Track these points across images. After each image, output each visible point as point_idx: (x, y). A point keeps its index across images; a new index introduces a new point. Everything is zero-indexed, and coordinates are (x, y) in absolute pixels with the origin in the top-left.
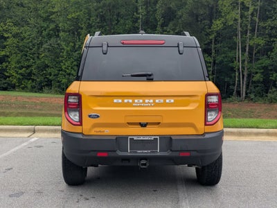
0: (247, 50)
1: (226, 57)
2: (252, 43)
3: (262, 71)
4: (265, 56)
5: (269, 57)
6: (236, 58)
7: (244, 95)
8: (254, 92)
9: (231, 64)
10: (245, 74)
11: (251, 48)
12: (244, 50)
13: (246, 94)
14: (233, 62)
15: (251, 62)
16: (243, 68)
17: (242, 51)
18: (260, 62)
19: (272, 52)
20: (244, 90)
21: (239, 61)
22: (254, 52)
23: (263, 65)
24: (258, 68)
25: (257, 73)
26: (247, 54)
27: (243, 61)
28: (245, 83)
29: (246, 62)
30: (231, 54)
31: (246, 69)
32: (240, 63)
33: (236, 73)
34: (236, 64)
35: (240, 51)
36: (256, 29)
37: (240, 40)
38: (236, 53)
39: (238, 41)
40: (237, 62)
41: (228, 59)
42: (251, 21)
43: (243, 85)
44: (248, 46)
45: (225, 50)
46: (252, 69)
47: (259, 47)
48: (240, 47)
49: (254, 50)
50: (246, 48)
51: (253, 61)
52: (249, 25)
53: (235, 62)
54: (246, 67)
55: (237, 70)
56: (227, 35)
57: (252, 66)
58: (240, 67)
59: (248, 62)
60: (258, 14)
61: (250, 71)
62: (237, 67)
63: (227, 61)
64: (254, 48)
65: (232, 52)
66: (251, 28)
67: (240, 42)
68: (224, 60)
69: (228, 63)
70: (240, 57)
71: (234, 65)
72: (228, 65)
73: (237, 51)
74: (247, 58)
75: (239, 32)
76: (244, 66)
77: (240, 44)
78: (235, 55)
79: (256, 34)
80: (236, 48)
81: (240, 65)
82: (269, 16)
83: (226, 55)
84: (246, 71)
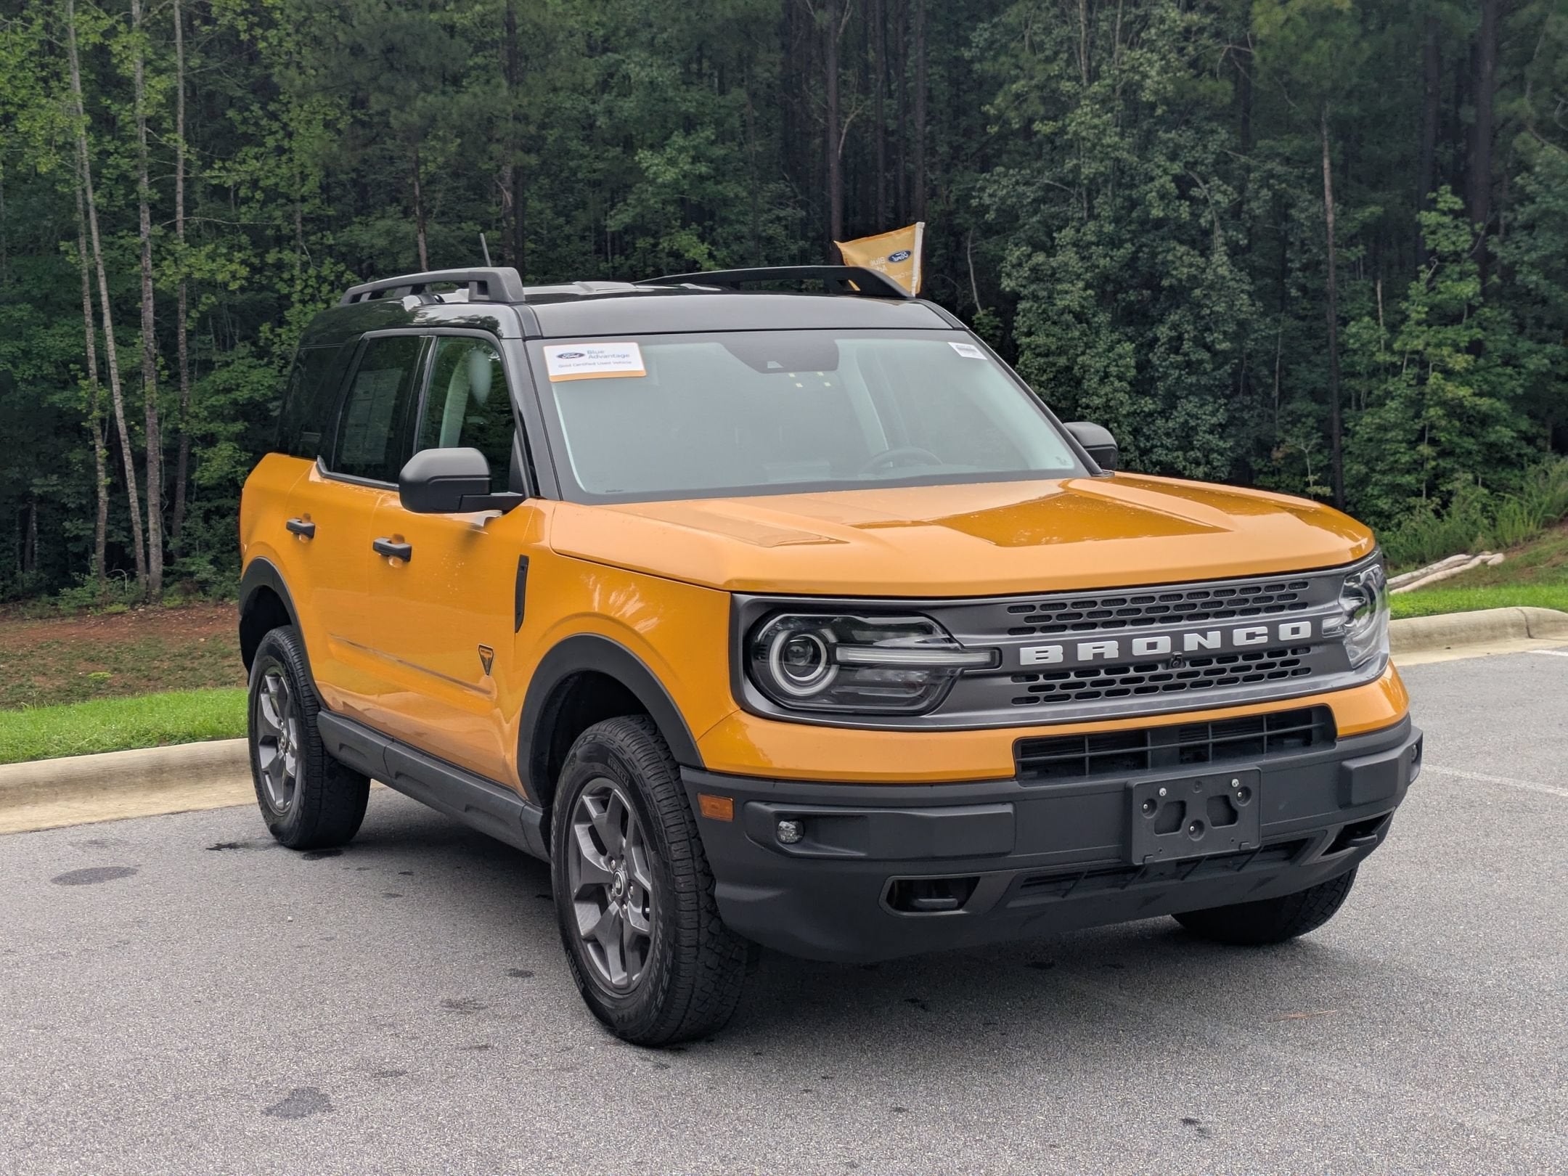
0: (149, 315)
1: (26, 353)
2: (172, 274)
3: (239, 427)
4: (243, 349)
5: (262, 353)
6: (82, 361)
7: (156, 565)
8: (208, 546)
9: (57, 398)
10: (153, 445)
11: (165, 305)
12: (126, 315)
13: (168, 558)
14: (64, 385)
15: (171, 381)
16: (133, 413)
17: (116, 322)
18: (220, 376)
19: (281, 322)
20: (155, 539)
21: (104, 378)
22: (185, 325)
23: (243, 395)
24: (216, 414)
25: (209, 440)
26: (147, 336)
27: (132, 377)
28: (153, 498)
29: (150, 384)
30: (54, 340)
31: (151, 421)
32: (116, 388)
33: (93, 448)
34: (92, 394)
35: (107, 321)
36: (180, 198)
37: (98, 259)
38: (83, 334)
39: (86, 265)
40: (92, 385)
41: (40, 368)
42: (149, 155)
43: (144, 514)
44: (148, 294)
45: (17, 315)
46: (182, 420)
47: (203, 299)
48: (105, 299)
49: (182, 317)
50: (139, 305)
51: (184, 378)
52: (145, 179)
53: (83, 383)
54: (152, 407)
55: (98, 431)
56: (21, 229)
57: (182, 401)
58: (119, 413)
59: (159, 383)
60: (180, 117)
61: (177, 431)
62: (96, 413)
63: (32, 382)
64: (182, 306)
65: (56, 330)
66: (157, 197)
67: (101, 272)
68: (17, 376)
69: (39, 389)
70: (112, 356)
71: (79, 400)
72: (45, 405)
73: (89, 319)
74: (155, 360)
75: (93, 215)
76: (138, 404)
77: (103, 285)
78: (78, 345)
79: (180, 225)
80: (80, 307)
81: (116, 401)
82: (242, 129)
83: (23, 344)
84: (153, 431)
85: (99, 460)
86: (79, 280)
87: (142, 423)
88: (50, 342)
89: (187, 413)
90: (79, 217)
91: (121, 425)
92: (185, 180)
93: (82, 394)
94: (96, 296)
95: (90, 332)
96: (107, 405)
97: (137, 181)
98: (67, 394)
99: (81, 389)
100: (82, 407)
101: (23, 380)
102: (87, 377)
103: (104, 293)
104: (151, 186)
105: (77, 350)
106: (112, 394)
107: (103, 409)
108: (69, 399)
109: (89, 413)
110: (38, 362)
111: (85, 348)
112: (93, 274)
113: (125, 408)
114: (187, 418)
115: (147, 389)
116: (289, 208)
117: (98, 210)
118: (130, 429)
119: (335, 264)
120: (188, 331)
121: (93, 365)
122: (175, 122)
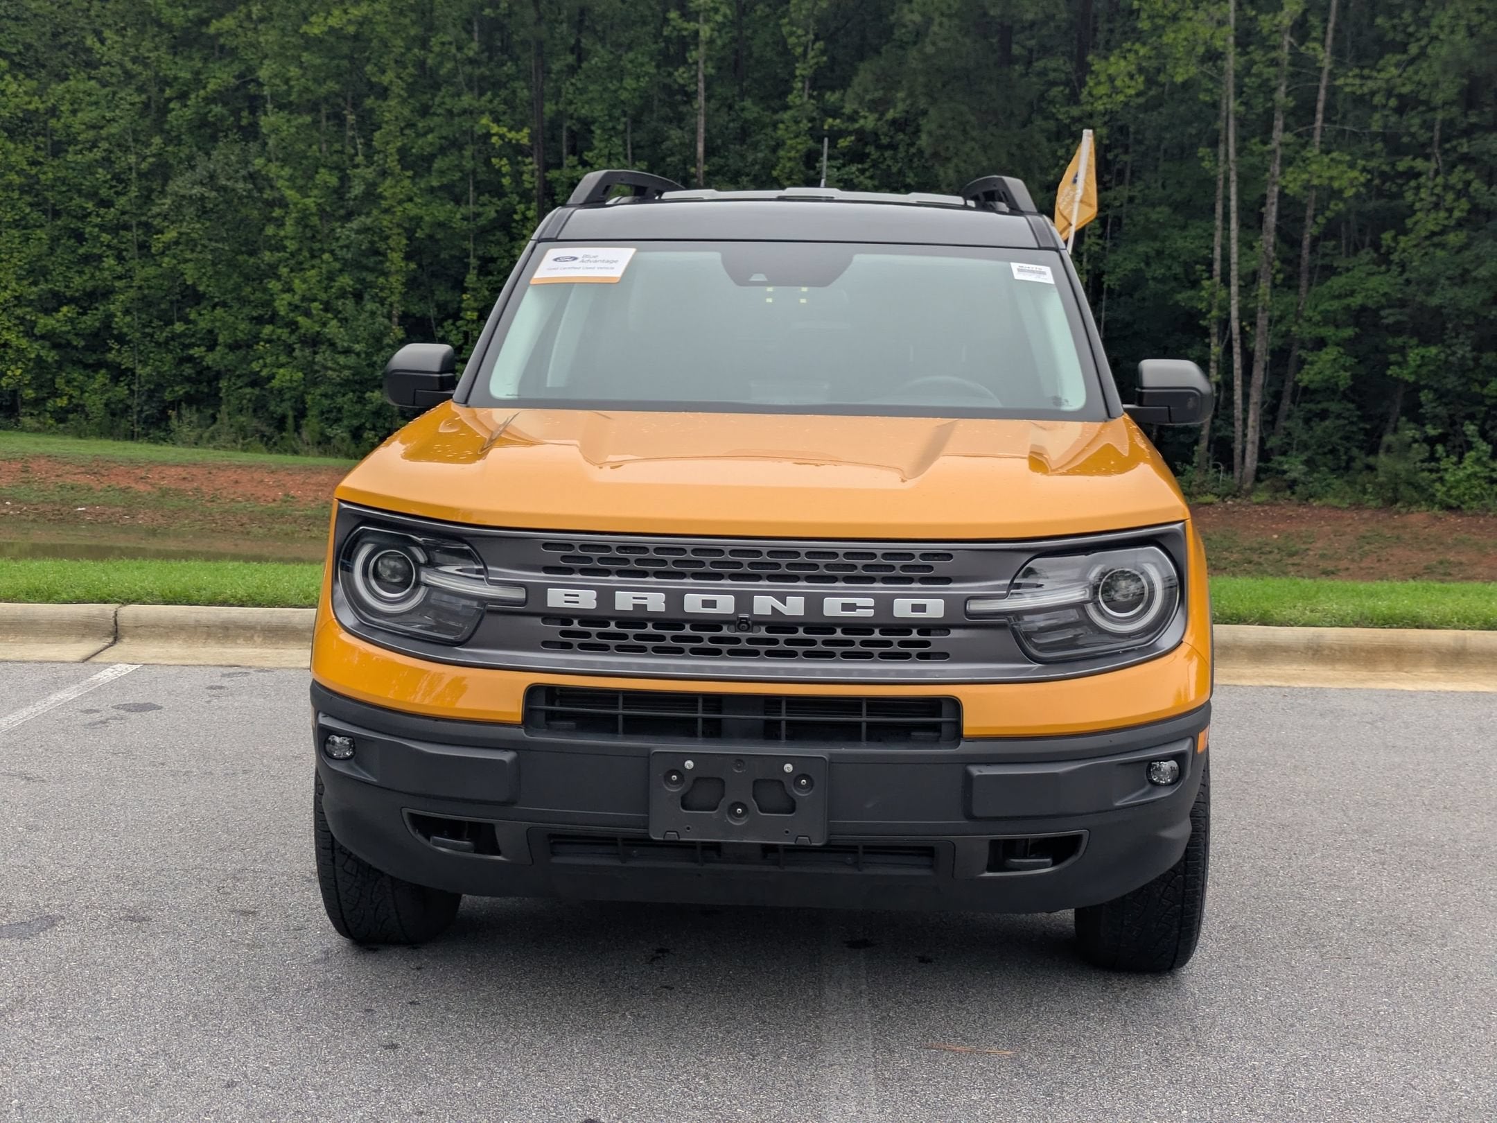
0: (1271, 219)
1: (1159, 253)
2: (1294, 182)
3: (1349, 332)
4: (1366, 255)
5: (1384, 259)
6: (1210, 264)
7: (1251, 462)
8: (1305, 446)
9: (1182, 297)
10: (1260, 347)
11: (1291, 208)
12: (1252, 218)
13: (1264, 454)
14: (1189, 285)
15: (1289, 283)
16: (1248, 315)
17: (1243, 225)
18: (1337, 283)
19: (1405, 232)
20: (1253, 435)
21: (1226, 281)
22: (1311, 231)
23: (1357, 301)
24: (1329, 319)
25: (1320, 344)
26: (1268, 239)
27: (1250, 280)
28: (1255, 397)
29: (1264, 287)
30: (1184, 243)
31: (1262, 322)
32: (1234, 289)
33: (1209, 346)
34: (1213, 295)
35: (1234, 225)
36: (1320, 106)
37: (1232, 166)
38: (1212, 235)
39: (1221, 170)
40: (1214, 285)
41: (1170, 268)
42: (1290, 64)
43: (1246, 411)
44: (1273, 199)
45: (1154, 217)
46: (1296, 322)
47: (1332, 206)
48: (1233, 203)
49: (1309, 222)
50: (1263, 210)
51: (1304, 282)
52: (1283, 88)
53: (1206, 283)
54: (1264, 310)
55: (1214, 330)
56: (1168, 136)
57: (1298, 305)
58: (1234, 313)
59: (1274, 286)
60: (1331, 25)
61: (1287, 334)
62: (1215, 313)
63: (1162, 280)
64: (1310, 212)
65: (1192, 232)
66: (1292, 104)
67: (1233, 177)
68: (1148, 275)
69: (1167, 288)
70: (1234, 258)
71: (1201, 299)
72: (1171, 303)
73: (1218, 223)
74: (1270, 264)
75: (1232, 122)
76: (1251, 306)
77: (1233, 189)
78: (1207, 247)
79: (1318, 133)
80: (1213, 210)
81: (1233, 302)
82: (1390, 36)
83: (1157, 245)
84: (1263, 333)
85: (1213, 357)
86: (1214, 183)
87: (1253, 324)
88: (1180, 243)
89: (1302, 317)
90: (1220, 124)
91: (1235, 325)
92: (1328, 88)
93: (1203, 293)
94: (1227, 199)
95: (1218, 235)
96: (1225, 308)
97: (1275, 89)
98: (1191, 293)
99: (1203, 289)
100: (1202, 306)
101: (1154, 279)
102: (1210, 278)
103: (1233, 197)
104: (1288, 94)
105: (1206, 252)
106: (1229, 294)
107: (1221, 308)
108: (1191, 299)
109: (1209, 311)
110: (1169, 262)
111: (1212, 250)
112: (1227, 180)
113: (1240, 310)
114: (1301, 321)
115: (1260, 291)
116: (1429, 116)
117: (1237, 119)
118: (1242, 329)
119: (1465, 171)
120: (1312, 236)
121: (1217, 267)
122: (1325, 32)
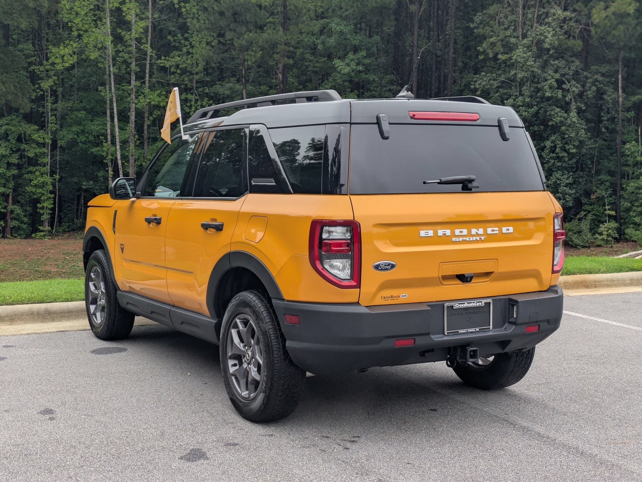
0: (133, 118)
1: (83, 131)
2: (143, 102)
6: (105, 136)
9: (94, 150)
10: (131, 170)
11: (139, 114)
12: (124, 117)
14: (97, 145)
15: (140, 145)
16: (124, 157)
17: (120, 120)
21: (113, 143)
22: (147, 123)
26: (131, 126)
27: (124, 143)
29: (132, 146)
30: (94, 127)
31: (132, 161)
32: (118, 147)
33: (108, 171)
34: (108, 149)
35: (116, 120)
36: (147, 71)
37: (114, 95)
38: (106, 124)
39: (108, 96)
40: (108, 145)
41: (88, 137)
42: (136, 53)
44: (133, 109)
45: (80, 115)
46: (144, 161)
47: (155, 112)
48: (115, 111)
49: (146, 119)
50: (129, 114)
51: (146, 144)
52: (134, 63)
53: (105, 144)
54: (132, 156)
55: (110, 164)
57: (144, 153)
58: (119, 157)
59: (136, 146)
60: (149, 38)
61: (141, 165)
62: (110, 157)
63: (84, 143)
64: (146, 115)
65: (95, 122)
66: (138, 70)
67: (114, 100)
68: (79, 141)
69: (87, 146)
70: (117, 134)
71: (103, 151)
72: (89, 152)
73: (108, 119)
74: (134, 136)
75: (112, 76)
76: (126, 154)
77: (115, 105)
78: (104, 129)
79: (147, 82)
80: (105, 113)
81: (118, 152)
82: (173, 44)
83: (82, 128)
84: (132, 165)
85: (110, 176)
86: (105, 103)
87: (128, 162)
88: (92, 127)
90: (106, 77)
91: (119, 162)
92: (150, 64)
93: (104, 149)
94: (112, 109)
95: (109, 124)
96: (114, 154)
97: (130, 63)
98: (98, 148)
99: (104, 147)
100: (104, 154)
101: (81, 142)
102: (106, 142)
103: (115, 108)
104: (136, 65)
105: (103, 131)
106: (116, 149)
107: (112, 155)
108: (99, 151)
109: (107, 156)
110: (87, 135)
111: (107, 130)
112: (111, 101)
113: (121, 155)
114: (146, 160)
115: (130, 148)
116: (191, 77)
117: (114, 74)
118: (123, 164)
120: (148, 125)
121: (109, 137)
122: (147, 40)
